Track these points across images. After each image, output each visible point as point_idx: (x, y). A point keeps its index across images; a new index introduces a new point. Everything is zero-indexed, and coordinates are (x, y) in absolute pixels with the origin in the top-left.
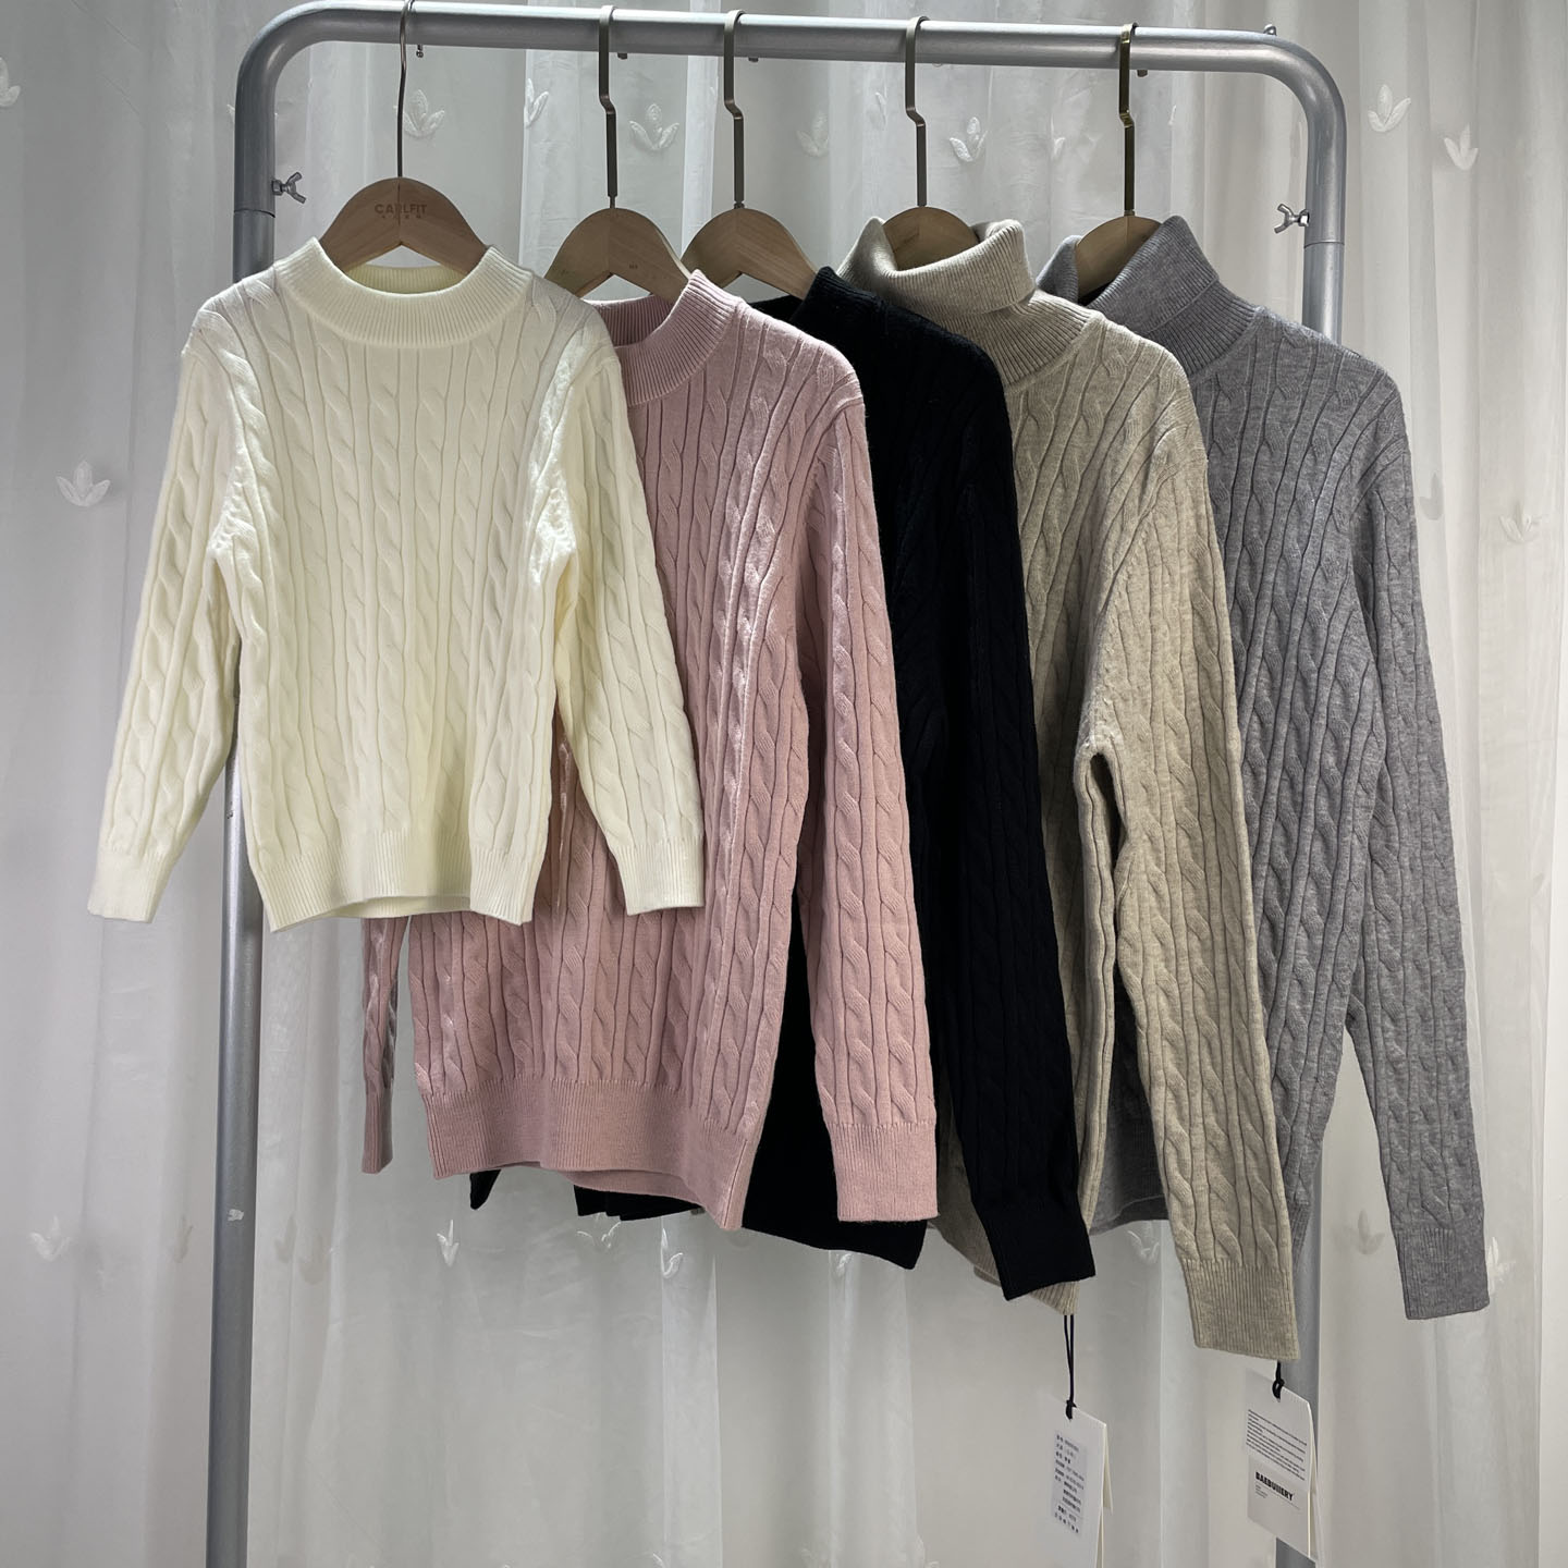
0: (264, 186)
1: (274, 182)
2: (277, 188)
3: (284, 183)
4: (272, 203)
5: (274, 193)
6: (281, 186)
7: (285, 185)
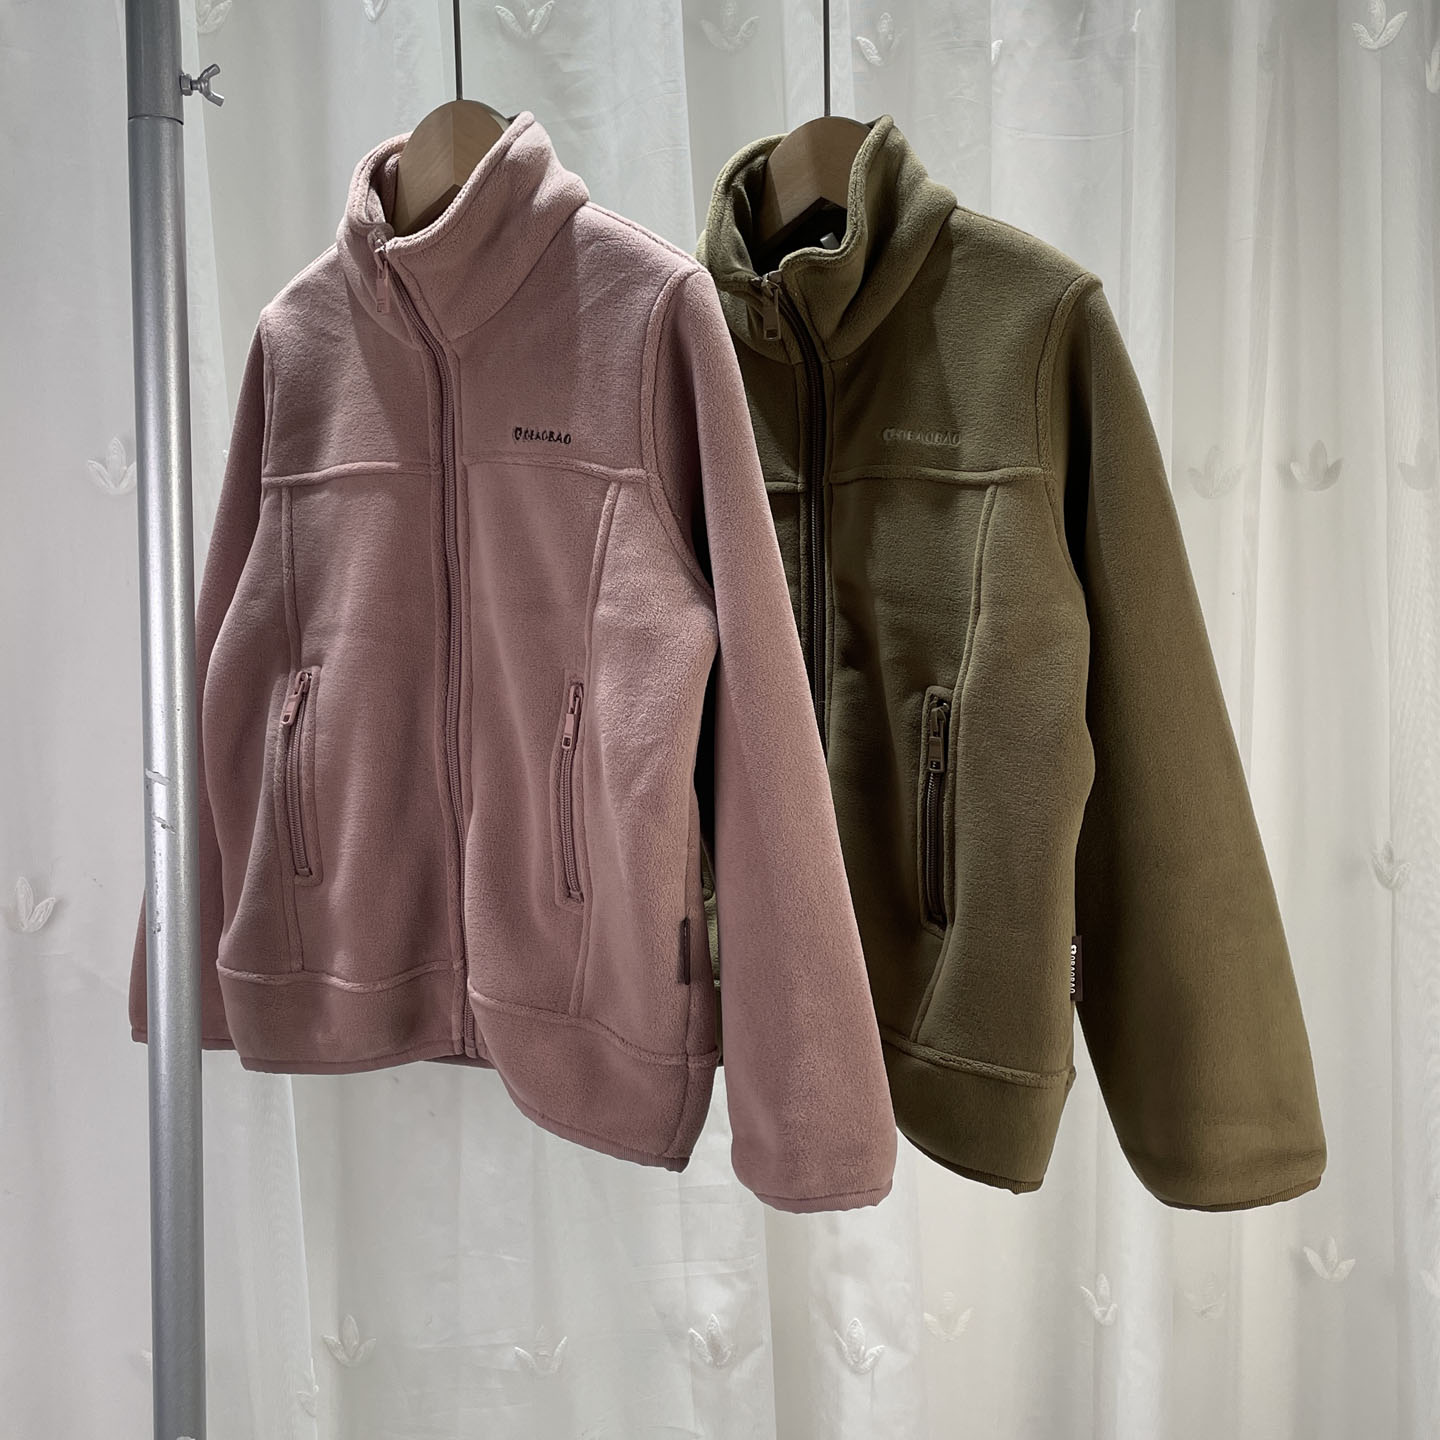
0: (168, 84)
1: (181, 79)
2: (186, 86)
3: (195, 78)
4: (179, 106)
5: (183, 92)
6: (192, 82)
7: (196, 82)
